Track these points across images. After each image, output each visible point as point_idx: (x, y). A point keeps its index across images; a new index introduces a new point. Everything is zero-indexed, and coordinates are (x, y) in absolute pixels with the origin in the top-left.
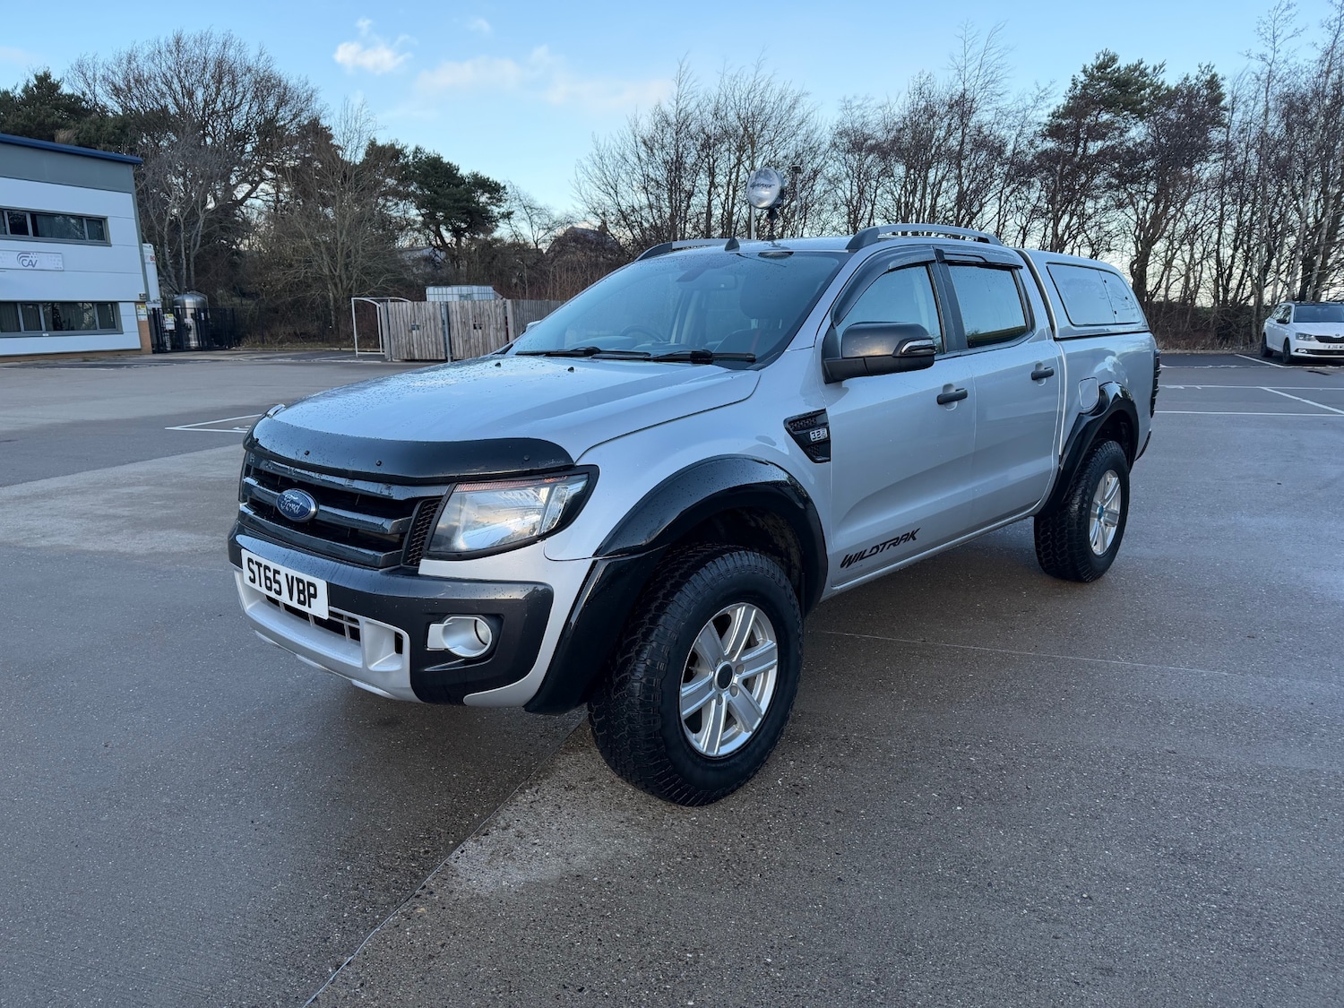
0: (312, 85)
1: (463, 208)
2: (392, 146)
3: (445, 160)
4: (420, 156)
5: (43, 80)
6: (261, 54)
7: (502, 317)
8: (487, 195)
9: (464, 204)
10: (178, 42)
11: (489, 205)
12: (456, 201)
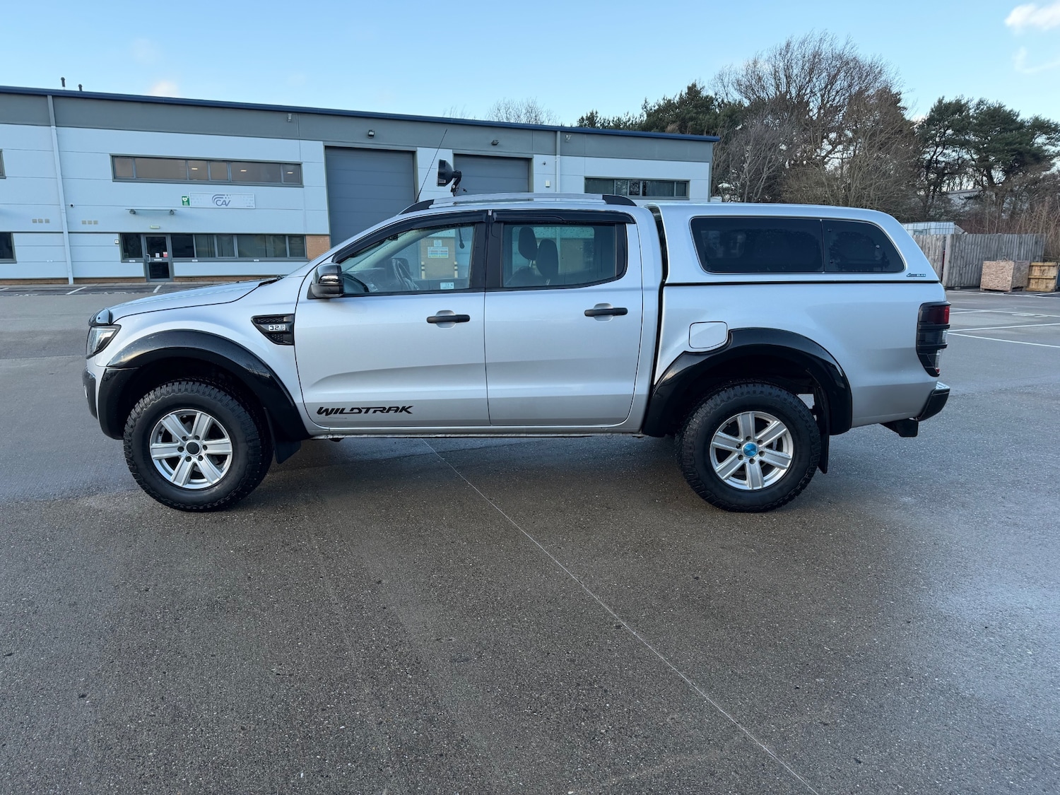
0: (884, 61)
1: (1014, 150)
2: (958, 102)
3: (1008, 108)
4: (982, 107)
5: (693, 91)
6: (847, 44)
7: (941, 249)
8: (1045, 136)
9: (1017, 146)
10: (788, 45)
11: (1045, 145)
12: (1007, 144)
